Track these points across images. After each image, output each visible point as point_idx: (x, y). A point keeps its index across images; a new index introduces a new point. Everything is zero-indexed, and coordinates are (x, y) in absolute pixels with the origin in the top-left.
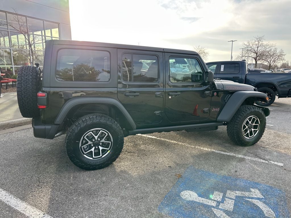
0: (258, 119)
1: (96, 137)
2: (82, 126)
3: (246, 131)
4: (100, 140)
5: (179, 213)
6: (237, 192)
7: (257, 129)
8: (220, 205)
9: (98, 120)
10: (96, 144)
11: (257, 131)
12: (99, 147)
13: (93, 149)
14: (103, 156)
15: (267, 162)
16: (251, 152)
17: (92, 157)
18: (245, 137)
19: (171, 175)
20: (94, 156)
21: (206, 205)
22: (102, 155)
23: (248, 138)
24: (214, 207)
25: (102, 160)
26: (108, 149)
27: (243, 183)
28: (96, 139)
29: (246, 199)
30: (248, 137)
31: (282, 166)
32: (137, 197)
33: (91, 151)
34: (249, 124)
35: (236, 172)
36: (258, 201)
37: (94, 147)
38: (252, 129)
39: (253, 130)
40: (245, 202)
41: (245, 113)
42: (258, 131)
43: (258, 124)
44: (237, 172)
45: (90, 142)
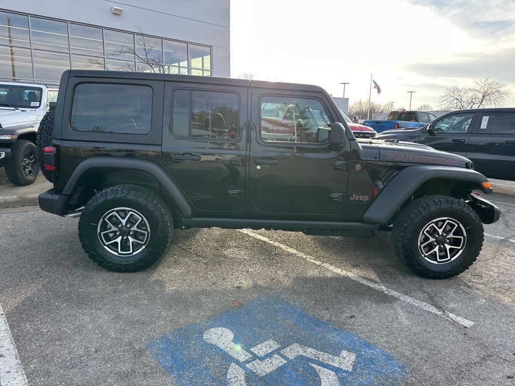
0: (461, 225)
1: (124, 222)
2: (99, 201)
3: (431, 247)
4: (130, 227)
5: (172, 357)
6: (309, 350)
7: (459, 246)
8: (253, 362)
9: (123, 195)
10: (124, 233)
11: (459, 250)
12: (129, 237)
13: (119, 240)
14: (134, 253)
15: (440, 313)
16: (429, 290)
17: (117, 252)
18: (426, 258)
19: (226, 300)
20: (121, 251)
21: (229, 355)
22: (134, 251)
23: (436, 263)
24: (237, 362)
25: (132, 259)
26: (143, 243)
27: (342, 338)
28: (124, 225)
29: (313, 365)
30: (436, 260)
31: (466, 327)
32: (138, 321)
33: (116, 242)
34: (438, 234)
35: (351, 317)
36: (334, 373)
37: (121, 237)
38: (446, 245)
39: (448, 247)
40: (304, 368)
41: (425, 210)
42: (461, 251)
43: (462, 237)
44: (353, 319)
45: (114, 229)
